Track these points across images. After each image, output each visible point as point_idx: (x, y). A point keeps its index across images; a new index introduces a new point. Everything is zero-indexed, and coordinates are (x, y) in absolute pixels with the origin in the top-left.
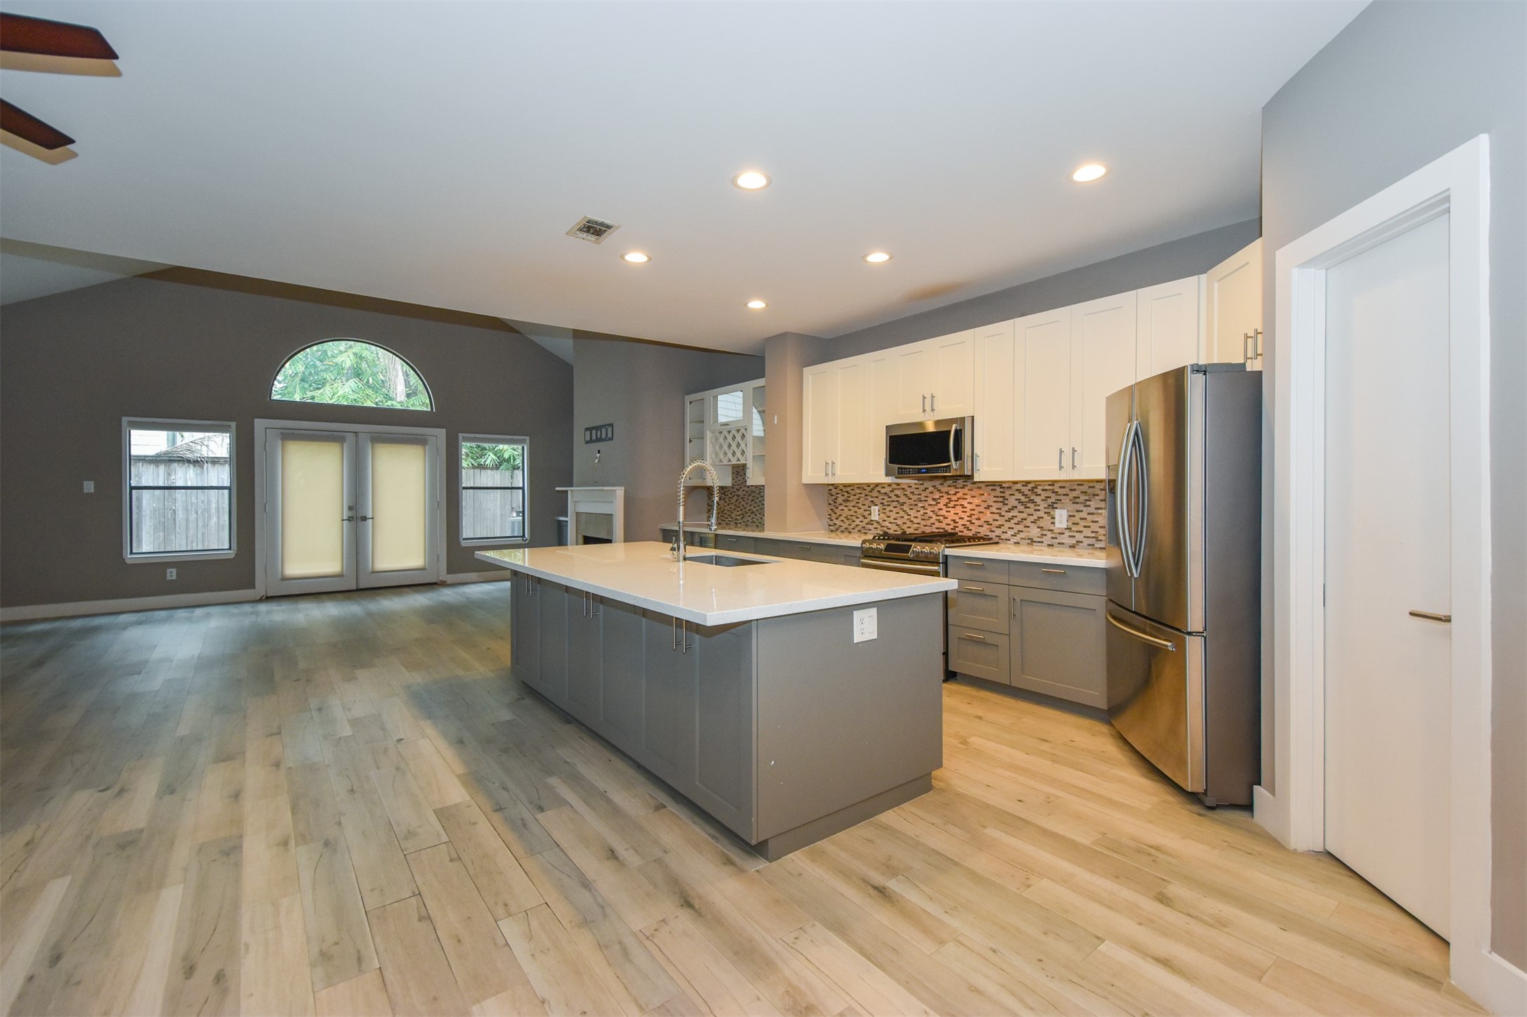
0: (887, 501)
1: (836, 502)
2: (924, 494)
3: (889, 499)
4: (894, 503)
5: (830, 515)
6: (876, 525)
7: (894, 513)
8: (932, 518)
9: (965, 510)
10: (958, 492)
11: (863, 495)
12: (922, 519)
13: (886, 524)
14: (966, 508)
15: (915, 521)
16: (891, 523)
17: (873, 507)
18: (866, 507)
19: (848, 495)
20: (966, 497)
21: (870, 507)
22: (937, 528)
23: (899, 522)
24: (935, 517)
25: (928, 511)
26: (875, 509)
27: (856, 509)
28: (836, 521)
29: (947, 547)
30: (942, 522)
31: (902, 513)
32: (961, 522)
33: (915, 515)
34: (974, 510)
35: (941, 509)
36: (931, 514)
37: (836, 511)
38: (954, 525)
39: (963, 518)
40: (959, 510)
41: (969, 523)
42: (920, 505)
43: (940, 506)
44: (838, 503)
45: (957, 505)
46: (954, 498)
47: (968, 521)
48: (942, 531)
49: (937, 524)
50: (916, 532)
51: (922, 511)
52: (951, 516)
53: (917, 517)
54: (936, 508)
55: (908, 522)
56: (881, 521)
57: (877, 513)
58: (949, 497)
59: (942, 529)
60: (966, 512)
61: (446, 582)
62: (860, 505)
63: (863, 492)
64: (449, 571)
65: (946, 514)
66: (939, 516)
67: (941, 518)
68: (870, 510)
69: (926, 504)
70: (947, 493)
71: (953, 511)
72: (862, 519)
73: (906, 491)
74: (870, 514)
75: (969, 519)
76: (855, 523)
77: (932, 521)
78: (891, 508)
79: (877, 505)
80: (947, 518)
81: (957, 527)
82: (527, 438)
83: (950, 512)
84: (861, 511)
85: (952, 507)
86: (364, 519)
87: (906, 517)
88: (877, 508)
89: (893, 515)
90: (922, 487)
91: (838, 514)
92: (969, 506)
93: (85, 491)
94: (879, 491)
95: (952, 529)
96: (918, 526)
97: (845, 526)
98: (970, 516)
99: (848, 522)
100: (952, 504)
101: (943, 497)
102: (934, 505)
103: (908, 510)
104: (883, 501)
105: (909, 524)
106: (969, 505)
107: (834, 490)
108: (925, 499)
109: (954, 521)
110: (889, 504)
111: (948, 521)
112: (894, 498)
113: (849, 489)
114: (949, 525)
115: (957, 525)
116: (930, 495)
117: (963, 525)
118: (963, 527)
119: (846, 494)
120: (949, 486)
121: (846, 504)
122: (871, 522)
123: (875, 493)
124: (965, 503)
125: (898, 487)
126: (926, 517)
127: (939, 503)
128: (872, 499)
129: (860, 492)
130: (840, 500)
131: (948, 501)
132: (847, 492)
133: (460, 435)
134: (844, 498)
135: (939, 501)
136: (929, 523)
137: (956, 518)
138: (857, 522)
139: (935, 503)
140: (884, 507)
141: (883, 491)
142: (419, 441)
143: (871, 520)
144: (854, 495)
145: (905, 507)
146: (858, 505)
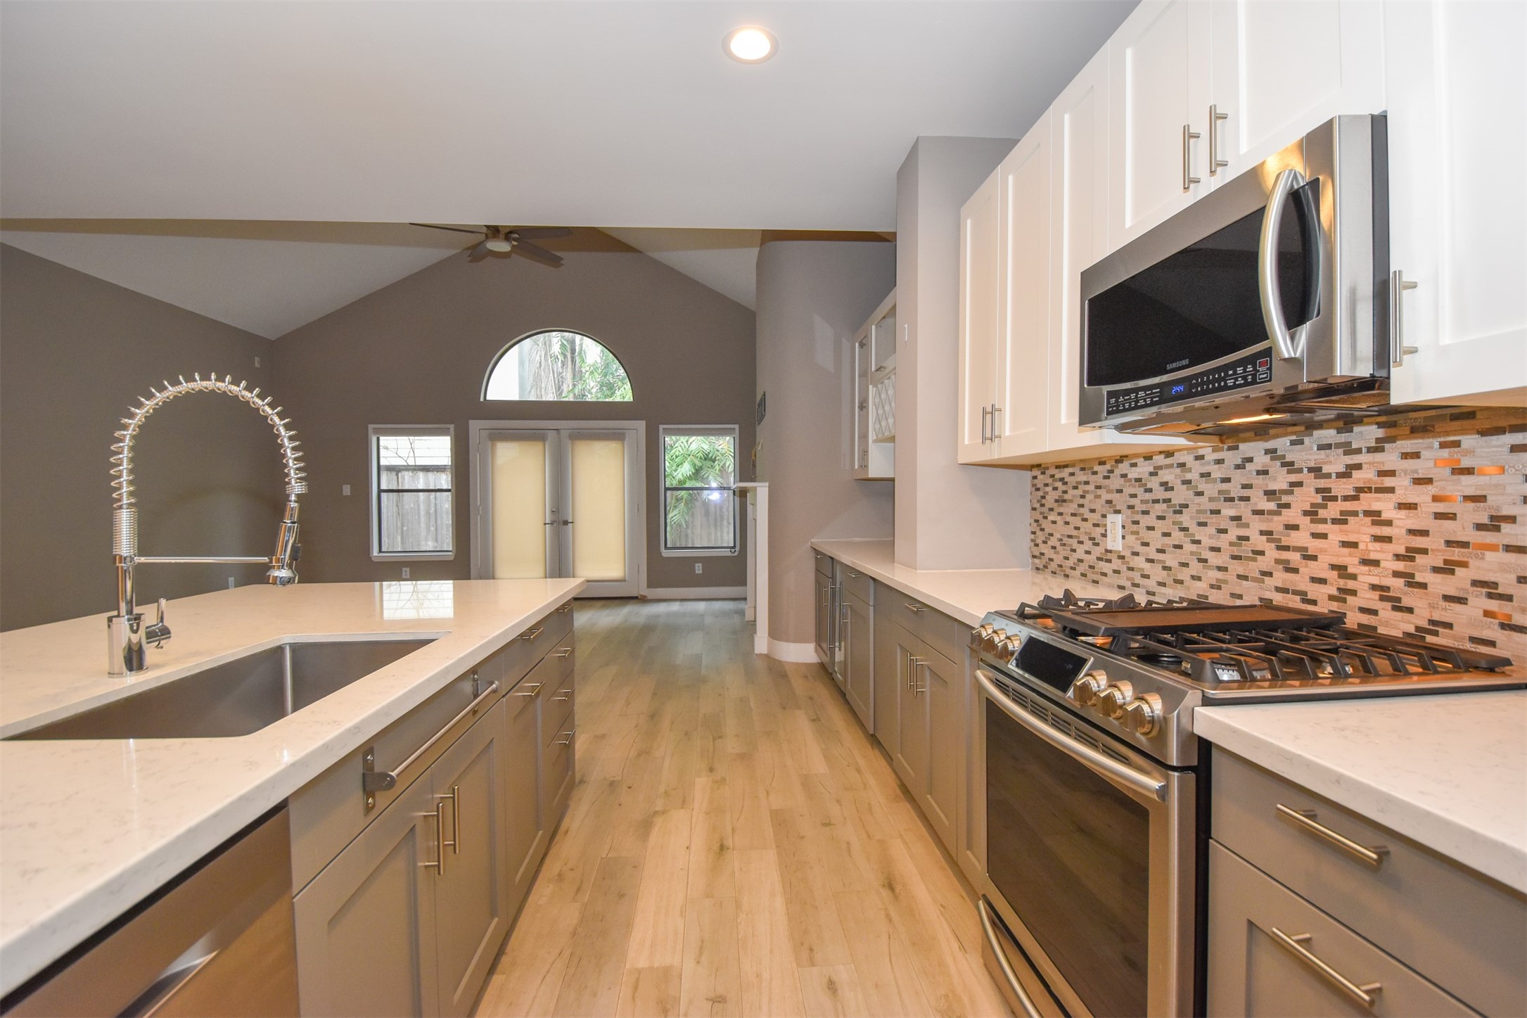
0: (1142, 502)
1: (1043, 505)
2: (1239, 478)
3: (1148, 496)
4: (1157, 506)
5: (1034, 533)
6: (1117, 563)
7: (1157, 534)
8: (1262, 553)
9: (1385, 531)
10: (1358, 467)
11: (1091, 487)
12: (1234, 557)
13: (1139, 562)
14: (1389, 523)
15: (1214, 559)
16: (1152, 561)
17: (1111, 517)
18: (1095, 517)
19: (1064, 488)
20: (1388, 482)
21: (1104, 516)
22: (1278, 589)
23: (1171, 559)
24: (1272, 553)
25: (1253, 532)
26: (1115, 522)
27: (1076, 521)
28: (1043, 548)
29: (1208, 702)
30: (1296, 571)
31: (1177, 536)
32: (1367, 577)
33: (1215, 544)
34: (1425, 533)
35: (1295, 527)
36: (1259, 542)
37: (1045, 524)
38: (1342, 583)
39: (1376, 563)
40: (1361, 530)
41: (1400, 582)
42: (1228, 511)
43: (1291, 516)
44: (1048, 506)
45: (1355, 514)
46: (1342, 488)
47: (1396, 574)
48: (1295, 602)
49: (1280, 578)
50: (1215, 597)
51: (1234, 532)
52: (1330, 551)
53: (1217, 550)
54: (1276, 524)
55: (1194, 564)
56: (1127, 554)
57: (1120, 532)
58: (1322, 483)
59: (1295, 593)
60: (1388, 539)
61: (646, 597)
62: (1085, 511)
63: (1092, 478)
64: (651, 584)
65: (1313, 545)
66: (1287, 548)
67: (1294, 557)
68: (1105, 525)
69: (1244, 510)
70: (1316, 471)
71: (1336, 534)
72: (1088, 545)
73: (1190, 470)
74: (1104, 535)
75: (1400, 566)
76: (1075, 557)
77: (1264, 563)
78: (1149, 520)
79: (1118, 512)
80: (1314, 558)
81: (1353, 593)
82: (737, 427)
83: (1324, 536)
84: (1088, 525)
85: (1335, 521)
86: (566, 523)
87: (1189, 547)
88: (1118, 519)
89: (1156, 540)
90: (1232, 458)
91: (1047, 531)
92: (1403, 521)
93: (344, 494)
94: (1124, 476)
95: (1331, 598)
96: (1220, 575)
97: (1058, 559)
98: (1410, 555)
99: (1063, 552)
100: (1333, 510)
101: (1300, 484)
102: (1271, 513)
103: (1193, 528)
104: (1133, 501)
105: (1195, 568)
106: (1403, 513)
107: (1041, 477)
108: (1246, 493)
109: (1341, 569)
110: (1144, 507)
111: (1319, 568)
112: (1160, 494)
113: (1065, 473)
114: (1322, 581)
115: (1351, 584)
116: (1258, 481)
117: (1374, 587)
118: (1376, 595)
119: (1059, 484)
120: (1321, 447)
121: (1061, 510)
122: (1106, 557)
123: (1116, 482)
124: (1386, 506)
125: (1169, 461)
126: (1245, 549)
127: (1287, 506)
128: (1109, 497)
129: (1084, 478)
130: (1050, 501)
131: (1318, 499)
132: (1062, 480)
133: (661, 427)
134: (1056, 495)
135: (1285, 499)
136: (1253, 568)
137: (1350, 560)
138: (1081, 550)
139: (1272, 506)
140: (1136, 518)
141: (1133, 473)
142: (617, 436)
143: (1107, 551)
144: (1075, 488)
145: (1186, 519)
146: (1082, 510)
